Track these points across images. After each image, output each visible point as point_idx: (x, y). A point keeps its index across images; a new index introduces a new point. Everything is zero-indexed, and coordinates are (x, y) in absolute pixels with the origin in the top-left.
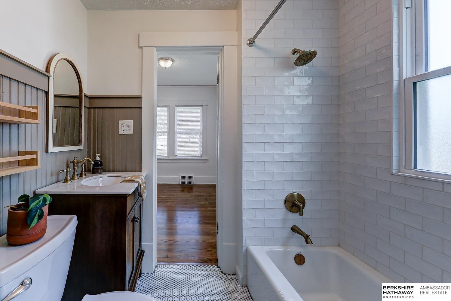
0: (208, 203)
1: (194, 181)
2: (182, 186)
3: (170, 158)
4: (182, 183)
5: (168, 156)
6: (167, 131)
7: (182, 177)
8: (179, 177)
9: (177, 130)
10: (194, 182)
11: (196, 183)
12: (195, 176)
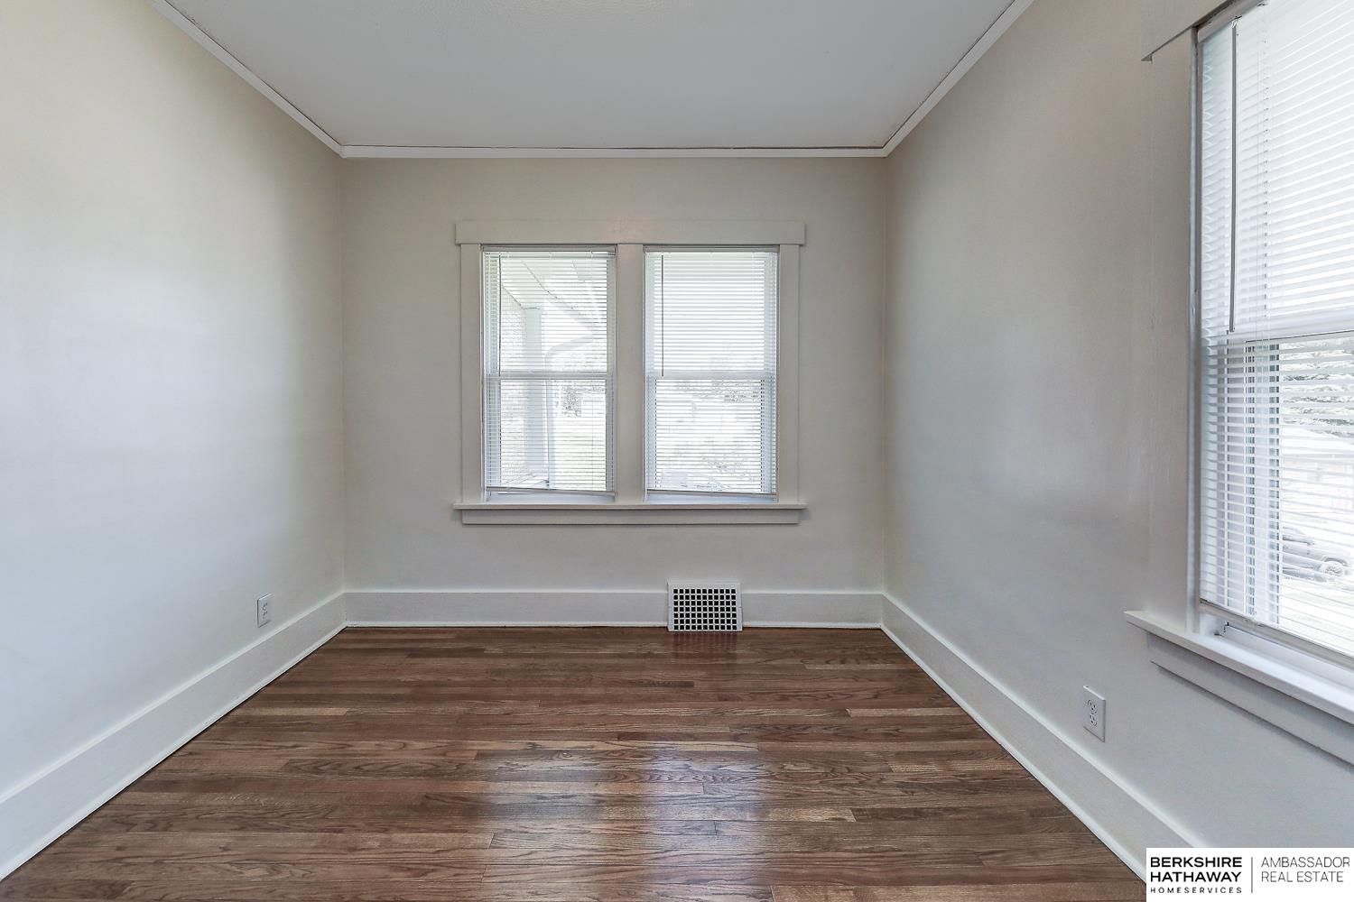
0: (851, 819)
1: (738, 612)
2: (679, 638)
3: (622, 502)
4: (679, 625)
5: (611, 493)
6: (605, 369)
7: (679, 594)
8: (664, 592)
9: (653, 363)
10: (738, 618)
11: (747, 624)
12: (742, 587)
